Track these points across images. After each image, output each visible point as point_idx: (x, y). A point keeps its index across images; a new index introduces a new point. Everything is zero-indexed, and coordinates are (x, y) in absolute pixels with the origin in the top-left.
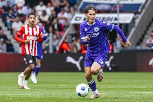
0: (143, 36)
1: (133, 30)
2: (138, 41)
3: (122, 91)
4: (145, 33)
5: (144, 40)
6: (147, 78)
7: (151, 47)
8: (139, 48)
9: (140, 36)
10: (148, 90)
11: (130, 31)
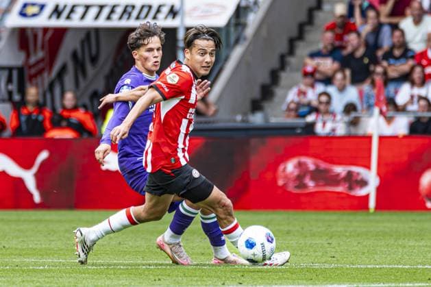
0: (275, 77)
1: (237, 52)
2: (256, 93)
3: (197, 281)
4: (283, 64)
5: (278, 91)
6: (288, 232)
7: (304, 116)
8: (257, 119)
9: (263, 77)
10: (294, 276)
11: (227, 59)
